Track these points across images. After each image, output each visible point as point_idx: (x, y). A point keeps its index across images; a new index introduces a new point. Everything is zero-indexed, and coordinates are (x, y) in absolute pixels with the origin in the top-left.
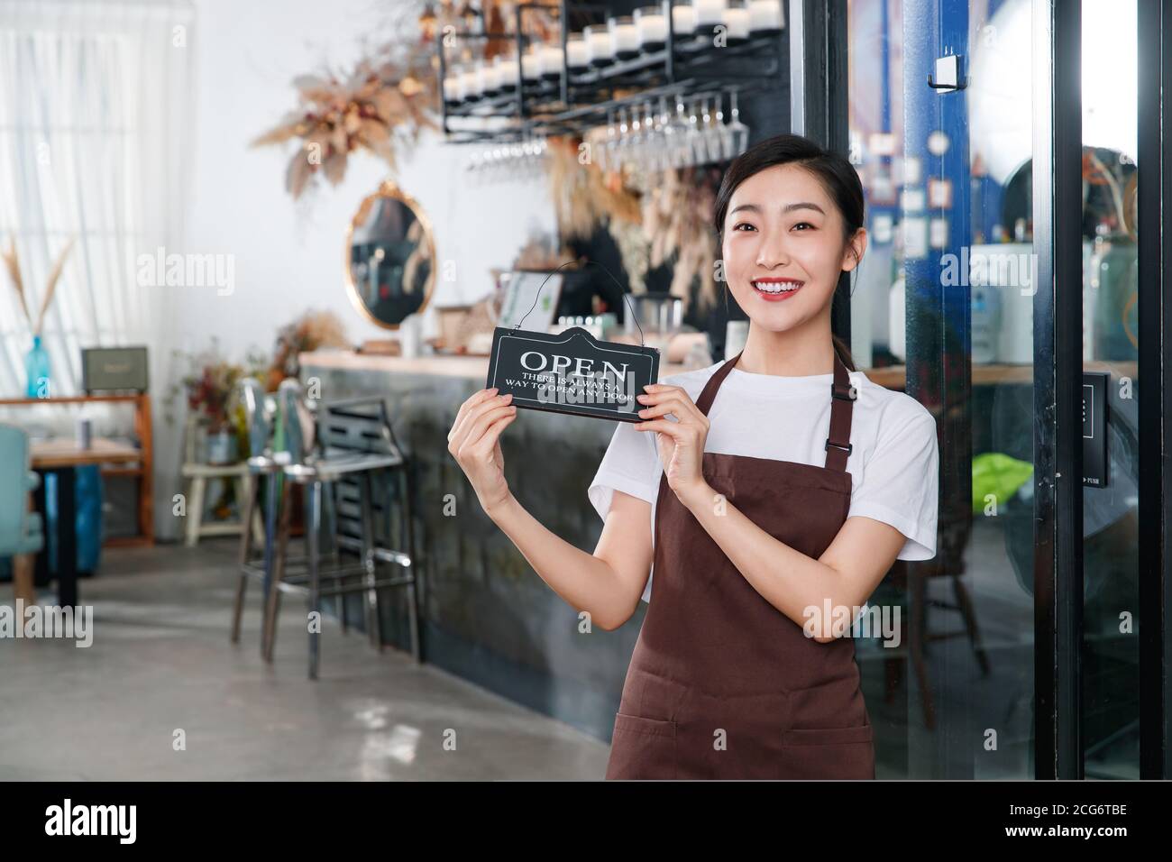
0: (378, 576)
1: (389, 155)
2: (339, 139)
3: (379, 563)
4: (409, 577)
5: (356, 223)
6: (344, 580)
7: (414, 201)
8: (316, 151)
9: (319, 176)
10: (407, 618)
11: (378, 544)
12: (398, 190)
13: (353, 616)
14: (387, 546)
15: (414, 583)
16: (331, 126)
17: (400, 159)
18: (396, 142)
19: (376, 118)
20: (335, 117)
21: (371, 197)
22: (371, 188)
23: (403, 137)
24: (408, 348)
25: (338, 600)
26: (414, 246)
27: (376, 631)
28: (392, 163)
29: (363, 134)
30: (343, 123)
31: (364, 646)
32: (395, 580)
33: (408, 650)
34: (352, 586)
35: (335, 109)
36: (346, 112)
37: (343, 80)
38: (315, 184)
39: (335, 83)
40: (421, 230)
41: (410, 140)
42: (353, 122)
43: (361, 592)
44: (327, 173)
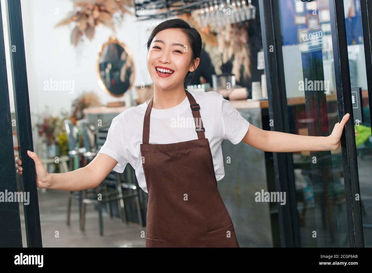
0: (123, 193)
1: (112, 26)
2: (91, 21)
3: (124, 189)
4: (136, 193)
5: (100, 54)
6: (109, 197)
7: (123, 44)
8: (82, 26)
9: (84, 37)
10: (136, 210)
11: (122, 182)
12: (116, 40)
13: (114, 212)
14: (126, 182)
15: (138, 195)
16: (87, 16)
17: (116, 27)
19: (106, 11)
20: (88, 12)
21: (106, 44)
22: (105, 40)
23: (117, 18)
24: (128, 103)
25: (108, 205)
26: (124, 62)
27: (124, 217)
28: (113, 29)
29: (101, 18)
30: (92, 14)
31: (120, 223)
32: (130, 194)
33: (138, 222)
34: (113, 198)
35: (88, 9)
36: (93, 10)
38: (82, 40)
40: (127, 55)
41: (120, 19)
42: (96, 14)
43: (117, 201)
44: (87, 35)
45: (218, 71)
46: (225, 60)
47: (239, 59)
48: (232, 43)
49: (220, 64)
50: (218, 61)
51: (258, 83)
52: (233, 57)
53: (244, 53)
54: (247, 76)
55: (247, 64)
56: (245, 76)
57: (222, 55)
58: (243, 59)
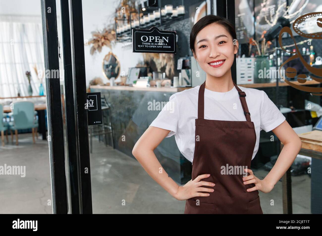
0: (105, 131)
1: (110, 47)
2: (100, 44)
3: (105, 128)
5: (104, 59)
7: (115, 56)
8: (96, 46)
10: (111, 140)
11: (105, 124)
12: (112, 53)
13: (101, 139)
14: (107, 125)
15: (112, 132)
16: (98, 41)
18: (112, 44)
19: (108, 39)
20: (99, 39)
22: (107, 53)
23: (113, 43)
25: (98, 136)
27: (105, 142)
28: (111, 48)
29: (105, 43)
30: (101, 40)
31: (103, 145)
32: (108, 132)
33: (111, 146)
34: (100, 133)
35: (99, 38)
36: (102, 38)
37: (101, 32)
38: (96, 52)
39: (99, 33)
41: (114, 44)
42: (103, 40)
43: (102, 134)
44: (98, 50)
45: (159, 70)
46: (162, 66)
47: (169, 65)
48: (166, 57)
49: (160, 67)
50: (159, 66)
51: (177, 77)
52: (166, 65)
53: (172, 62)
54: (173, 74)
55: (172, 68)
56: (171, 74)
57: (161, 63)
58: (171, 65)
